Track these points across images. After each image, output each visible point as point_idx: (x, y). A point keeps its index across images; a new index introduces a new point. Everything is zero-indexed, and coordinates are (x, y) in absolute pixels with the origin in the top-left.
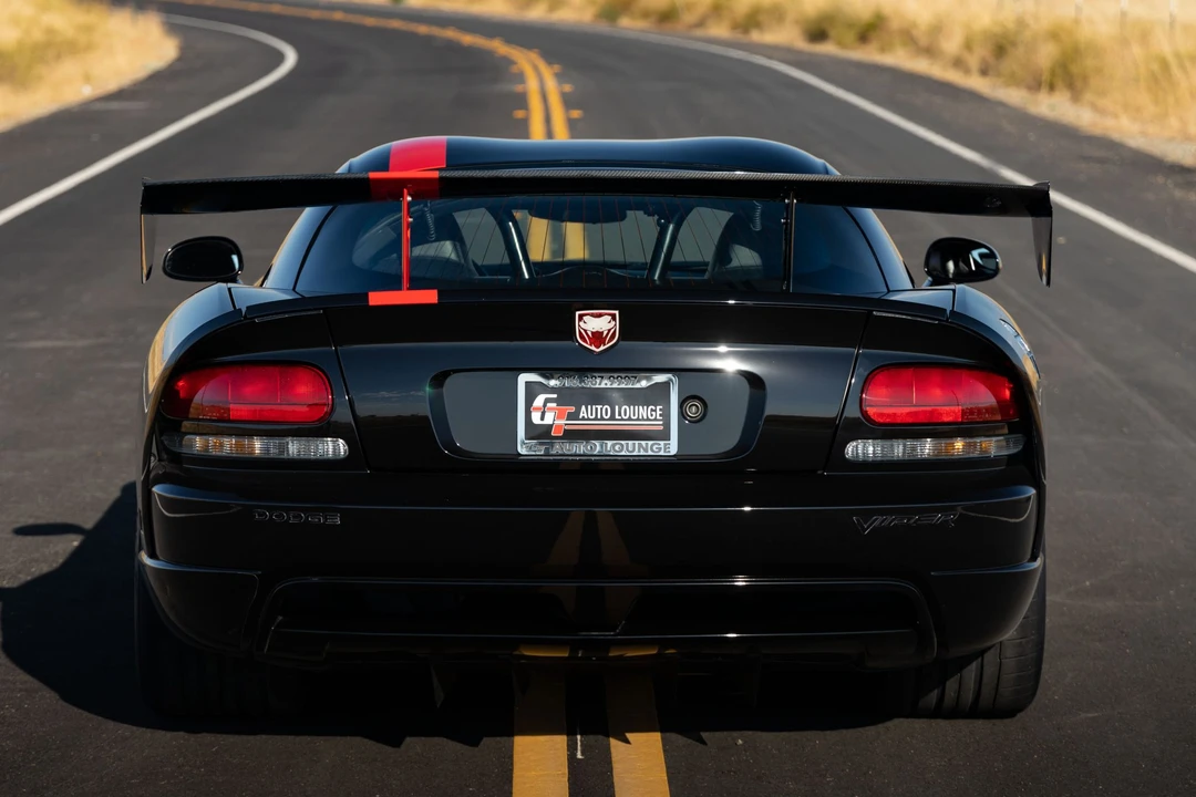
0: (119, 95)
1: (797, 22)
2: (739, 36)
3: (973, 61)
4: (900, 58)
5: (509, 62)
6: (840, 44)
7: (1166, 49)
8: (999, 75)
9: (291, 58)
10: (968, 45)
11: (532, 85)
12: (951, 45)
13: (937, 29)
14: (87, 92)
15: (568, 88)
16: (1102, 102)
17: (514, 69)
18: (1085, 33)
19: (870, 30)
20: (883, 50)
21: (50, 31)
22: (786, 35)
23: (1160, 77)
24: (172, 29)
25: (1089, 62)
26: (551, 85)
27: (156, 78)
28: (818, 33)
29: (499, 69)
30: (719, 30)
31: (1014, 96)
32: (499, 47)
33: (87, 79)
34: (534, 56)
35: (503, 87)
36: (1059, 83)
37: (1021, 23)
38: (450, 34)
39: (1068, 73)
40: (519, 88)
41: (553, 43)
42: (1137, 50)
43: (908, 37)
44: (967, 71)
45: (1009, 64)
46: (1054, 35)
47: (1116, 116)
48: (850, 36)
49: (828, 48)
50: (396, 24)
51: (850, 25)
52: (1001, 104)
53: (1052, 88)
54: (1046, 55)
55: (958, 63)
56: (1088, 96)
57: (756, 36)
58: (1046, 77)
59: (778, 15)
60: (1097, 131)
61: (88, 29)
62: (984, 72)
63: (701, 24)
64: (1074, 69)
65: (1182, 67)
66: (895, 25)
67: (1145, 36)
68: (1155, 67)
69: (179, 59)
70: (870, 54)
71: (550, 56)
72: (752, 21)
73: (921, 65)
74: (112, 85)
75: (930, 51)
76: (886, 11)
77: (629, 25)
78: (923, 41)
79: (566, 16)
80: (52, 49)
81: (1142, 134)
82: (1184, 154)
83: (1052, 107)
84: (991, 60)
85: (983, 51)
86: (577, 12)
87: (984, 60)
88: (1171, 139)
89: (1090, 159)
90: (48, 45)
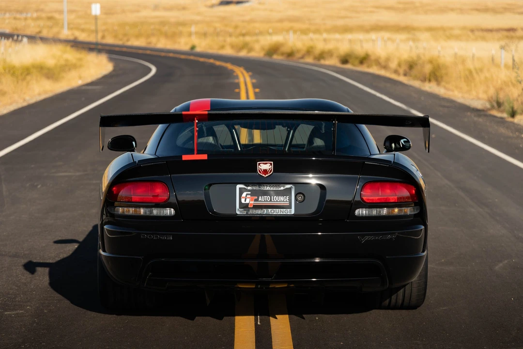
0: (92, 84)
1: (338, 57)
2: (317, 62)
3: (401, 71)
4: (374, 70)
5: (234, 72)
6: (353, 65)
7: (471, 67)
8: (411, 76)
9: (154, 70)
10: (399, 65)
11: (241, 80)
12: (393, 65)
13: (388, 59)
14: (80, 82)
15: (254, 81)
16: (447, 86)
17: (235, 74)
18: (442, 61)
19: (364, 60)
20: (368, 67)
21: (67, 60)
22: (334, 62)
23: (469, 77)
24: (111, 59)
25: (443, 72)
26: (248, 79)
27: (105, 77)
28: (345, 61)
29: (230, 74)
30: (309, 60)
31: (416, 84)
32: (229, 66)
33: (80, 78)
34: (242, 69)
35: (231, 81)
36: (432, 79)
37: (419, 57)
38: (212, 61)
39: (436, 74)
40: (236, 81)
41: (249, 65)
42: (461, 67)
43: (378, 62)
44: (399, 75)
45: (414, 72)
46: (431, 62)
47: (453, 91)
48: (357, 62)
49: (348, 66)
50: (192, 58)
51: (357, 58)
52: (411, 86)
53: (430, 81)
54: (428, 69)
55: (396, 72)
56: (443, 83)
57: (323, 62)
58: (428, 76)
59: (330, 53)
60: (446, 96)
61: (80, 59)
62: (405, 75)
63: (302, 57)
64: (438, 74)
65: (477, 73)
66: (373, 58)
67: (463, 61)
68: (467, 73)
69: (114, 70)
70: (364, 69)
71: (248, 69)
72: (322, 56)
73: (382, 73)
74: (89, 80)
75: (385, 67)
76: (370, 53)
77: (276, 58)
78: (383, 64)
79: (255, 55)
80: (67, 67)
81: (463, 97)
82: (478, 104)
83: (430, 87)
84: (408, 70)
85: (404, 67)
86: (257, 54)
87: (405, 71)
88: (473, 99)
89: (444, 107)
90: (66, 65)
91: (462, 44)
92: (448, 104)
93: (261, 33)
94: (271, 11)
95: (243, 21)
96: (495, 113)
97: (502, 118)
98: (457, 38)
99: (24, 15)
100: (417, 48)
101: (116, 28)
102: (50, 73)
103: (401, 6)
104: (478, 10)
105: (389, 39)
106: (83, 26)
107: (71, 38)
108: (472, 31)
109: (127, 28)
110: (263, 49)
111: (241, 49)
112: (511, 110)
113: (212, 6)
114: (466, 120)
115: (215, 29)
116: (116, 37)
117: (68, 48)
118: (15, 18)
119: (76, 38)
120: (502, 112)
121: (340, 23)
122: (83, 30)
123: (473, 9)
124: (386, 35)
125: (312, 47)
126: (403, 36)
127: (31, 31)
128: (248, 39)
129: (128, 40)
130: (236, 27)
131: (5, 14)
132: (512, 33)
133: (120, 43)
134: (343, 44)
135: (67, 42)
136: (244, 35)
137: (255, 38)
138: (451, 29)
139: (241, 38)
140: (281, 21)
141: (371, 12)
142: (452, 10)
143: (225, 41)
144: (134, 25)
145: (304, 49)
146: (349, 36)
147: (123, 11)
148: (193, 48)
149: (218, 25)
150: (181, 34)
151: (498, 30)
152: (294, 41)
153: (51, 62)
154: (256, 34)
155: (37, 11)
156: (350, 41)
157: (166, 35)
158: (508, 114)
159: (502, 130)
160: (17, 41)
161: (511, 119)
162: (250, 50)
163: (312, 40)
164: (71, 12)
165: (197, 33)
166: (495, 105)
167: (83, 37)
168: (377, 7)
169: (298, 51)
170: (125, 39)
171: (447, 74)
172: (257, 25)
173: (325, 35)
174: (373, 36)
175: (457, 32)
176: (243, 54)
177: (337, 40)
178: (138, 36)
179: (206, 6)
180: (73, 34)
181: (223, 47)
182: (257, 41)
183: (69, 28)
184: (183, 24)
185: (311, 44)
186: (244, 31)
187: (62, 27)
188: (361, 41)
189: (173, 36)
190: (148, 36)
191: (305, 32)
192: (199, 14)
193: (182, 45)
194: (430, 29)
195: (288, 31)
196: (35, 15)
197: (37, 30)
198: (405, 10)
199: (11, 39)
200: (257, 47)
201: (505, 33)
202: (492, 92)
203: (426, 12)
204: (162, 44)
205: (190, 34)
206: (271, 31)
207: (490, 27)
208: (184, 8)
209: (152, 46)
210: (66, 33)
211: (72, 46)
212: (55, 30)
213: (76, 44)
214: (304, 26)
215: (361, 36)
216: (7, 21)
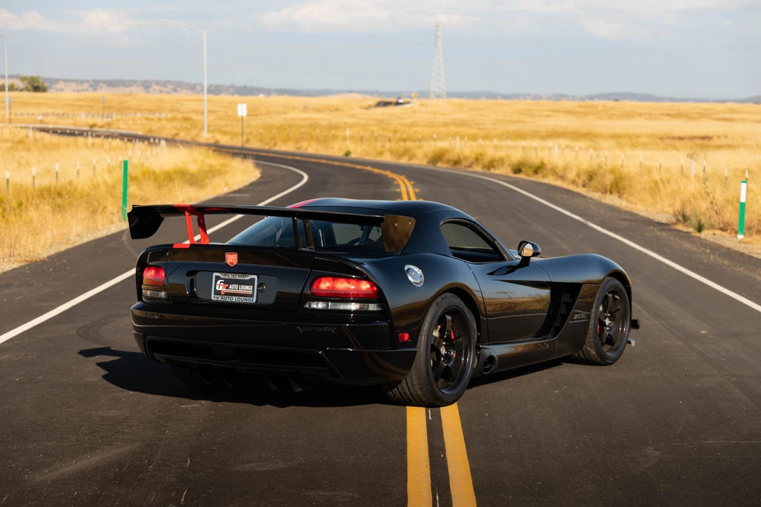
0: (239, 191)
1: (509, 165)
2: (486, 171)
3: (580, 182)
4: (551, 180)
5: (395, 180)
6: (527, 175)
7: (657, 177)
8: (589, 187)
9: (306, 178)
10: (578, 175)
11: (403, 189)
12: (571, 175)
13: (566, 168)
14: (226, 190)
15: (417, 190)
16: (630, 199)
17: (396, 183)
18: (625, 170)
19: (537, 170)
20: (543, 177)
21: (211, 166)
22: (505, 171)
23: (655, 189)
24: (258, 166)
25: (626, 183)
26: (410, 189)
27: (252, 184)
28: (518, 170)
29: (389, 183)
30: (478, 168)
31: (596, 196)
32: (389, 174)
33: (227, 185)
34: (403, 177)
35: (392, 190)
36: (614, 191)
37: (600, 166)
38: (369, 168)
39: (617, 186)
40: (398, 190)
41: (412, 173)
42: (646, 178)
43: (554, 171)
44: (578, 186)
45: (594, 183)
46: (612, 172)
47: (636, 204)
48: (531, 172)
49: (521, 176)
50: (347, 165)
51: (530, 167)
52: (591, 198)
53: (611, 192)
54: (609, 179)
55: (574, 182)
56: (625, 196)
58: (609, 188)
59: (501, 161)
60: (628, 209)
61: (224, 165)
62: (584, 186)
63: (470, 166)
64: (620, 185)
65: (664, 184)
66: (549, 167)
67: (649, 171)
68: (652, 184)
69: (261, 178)
71: (410, 178)
72: (491, 165)
73: (559, 183)
74: (236, 188)
75: (562, 178)
76: (545, 162)
77: (441, 166)
78: (560, 174)
79: (416, 162)
80: (212, 173)
81: (646, 211)
82: (662, 218)
83: (611, 200)
84: (587, 181)
85: (584, 178)
86: (420, 161)
87: (584, 181)
88: (657, 213)
89: (625, 220)
90: (210, 171)
91: (648, 153)
92: (630, 218)
93: (424, 139)
94: (435, 113)
95: (404, 125)
96: (680, 227)
97: (687, 233)
98: (644, 146)
99: (157, 115)
100: (598, 156)
101: (261, 131)
102: (194, 180)
103: (582, 110)
104: (668, 115)
105: (567, 147)
106: (224, 129)
107: (212, 141)
108: (662, 139)
109: (274, 131)
110: (426, 155)
111: (402, 155)
112: (697, 224)
113: (369, 107)
114: (648, 234)
115: (372, 133)
116: (261, 141)
117: (211, 152)
118: (147, 119)
119: (217, 142)
120: (687, 226)
121: (513, 128)
122: (224, 133)
123: (663, 115)
124: (564, 142)
125: (481, 155)
126: (583, 144)
127: (168, 133)
128: (409, 144)
129: (275, 145)
130: (395, 131)
131: (135, 114)
132: (706, 142)
133: (267, 147)
134: (515, 152)
135: (208, 146)
136: (405, 140)
137: (417, 143)
138: (639, 136)
139: (402, 144)
140: (446, 125)
141: (549, 116)
142: (640, 115)
143: (383, 147)
144: (281, 128)
145: (473, 156)
146: (523, 143)
147: (269, 113)
148: (348, 154)
149: (375, 129)
150: (334, 137)
151: (692, 138)
152: (461, 147)
153: (193, 168)
154: (419, 140)
155: (172, 111)
156: (524, 148)
157: (318, 140)
158: (694, 228)
159: (687, 245)
160: (154, 143)
161: (697, 234)
162: (412, 157)
163: (481, 146)
164: (210, 112)
165: (352, 137)
166: (681, 218)
167: (225, 140)
168: (553, 111)
169: (466, 158)
170: (272, 143)
171: (630, 186)
172: (419, 129)
173: (496, 142)
174: (550, 143)
175: (644, 140)
176: (404, 161)
177: (508, 147)
178: (285, 141)
179: (362, 107)
180: (213, 137)
181: (381, 153)
182: (420, 147)
183: (209, 131)
184: (336, 127)
185: (479, 150)
186: (405, 136)
187: (202, 129)
188: (536, 148)
189: (324, 141)
190: (298, 141)
191: (473, 138)
192: (353, 116)
193: (336, 150)
194: (614, 136)
195: (454, 136)
196: (170, 115)
197: (174, 132)
198: (586, 114)
199: (146, 142)
200: (420, 153)
201: (699, 142)
202: (678, 206)
203: (610, 117)
204: (313, 149)
205: (345, 139)
206: (435, 136)
207: (682, 135)
208: (337, 110)
209: (302, 151)
210: (206, 136)
211: (214, 151)
212: (194, 132)
213: (218, 148)
214: (471, 131)
215: (536, 143)
216: (139, 122)
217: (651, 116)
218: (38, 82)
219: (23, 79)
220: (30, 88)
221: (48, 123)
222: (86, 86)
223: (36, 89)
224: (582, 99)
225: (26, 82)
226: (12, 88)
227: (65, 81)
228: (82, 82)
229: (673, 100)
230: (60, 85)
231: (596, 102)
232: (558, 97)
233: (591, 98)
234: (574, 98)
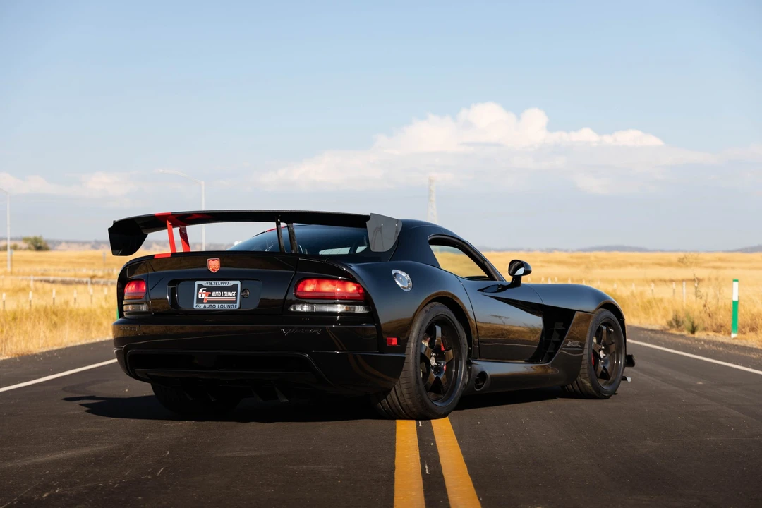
103: (575, 261)
104: (660, 264)
141: (542, 266)
142: (632, 264)
168: (548, 262)
203: (602, 267)
217: (641, 265)
218: (41, 242)
219: (26, 240)
220: (33, 247)
221: (49, 275)
222: (88, 246)
223: (39, 248)
224: (573, 251)
225: (29, 242)
226: (15, 248)
227: (67, 242)
228: (84, 243)
229: (662, 251)
230: (63, 246)
231: (587, 254)
232: (550, 250)
233: (584, 250)
234: (566, 251)
